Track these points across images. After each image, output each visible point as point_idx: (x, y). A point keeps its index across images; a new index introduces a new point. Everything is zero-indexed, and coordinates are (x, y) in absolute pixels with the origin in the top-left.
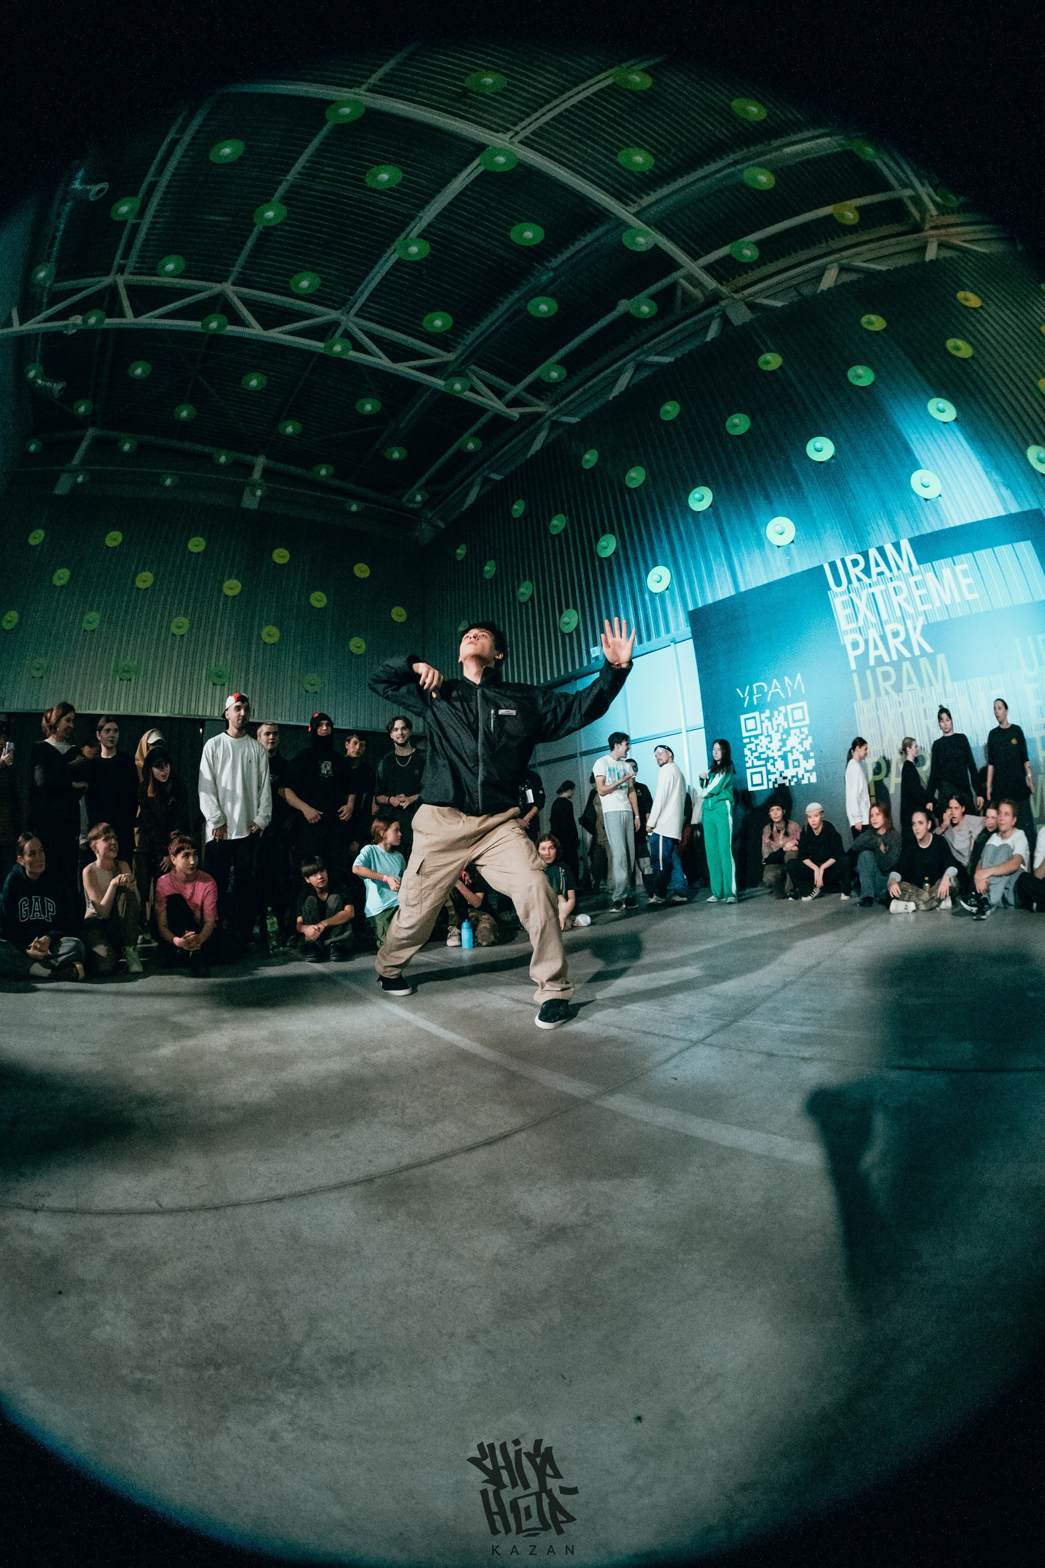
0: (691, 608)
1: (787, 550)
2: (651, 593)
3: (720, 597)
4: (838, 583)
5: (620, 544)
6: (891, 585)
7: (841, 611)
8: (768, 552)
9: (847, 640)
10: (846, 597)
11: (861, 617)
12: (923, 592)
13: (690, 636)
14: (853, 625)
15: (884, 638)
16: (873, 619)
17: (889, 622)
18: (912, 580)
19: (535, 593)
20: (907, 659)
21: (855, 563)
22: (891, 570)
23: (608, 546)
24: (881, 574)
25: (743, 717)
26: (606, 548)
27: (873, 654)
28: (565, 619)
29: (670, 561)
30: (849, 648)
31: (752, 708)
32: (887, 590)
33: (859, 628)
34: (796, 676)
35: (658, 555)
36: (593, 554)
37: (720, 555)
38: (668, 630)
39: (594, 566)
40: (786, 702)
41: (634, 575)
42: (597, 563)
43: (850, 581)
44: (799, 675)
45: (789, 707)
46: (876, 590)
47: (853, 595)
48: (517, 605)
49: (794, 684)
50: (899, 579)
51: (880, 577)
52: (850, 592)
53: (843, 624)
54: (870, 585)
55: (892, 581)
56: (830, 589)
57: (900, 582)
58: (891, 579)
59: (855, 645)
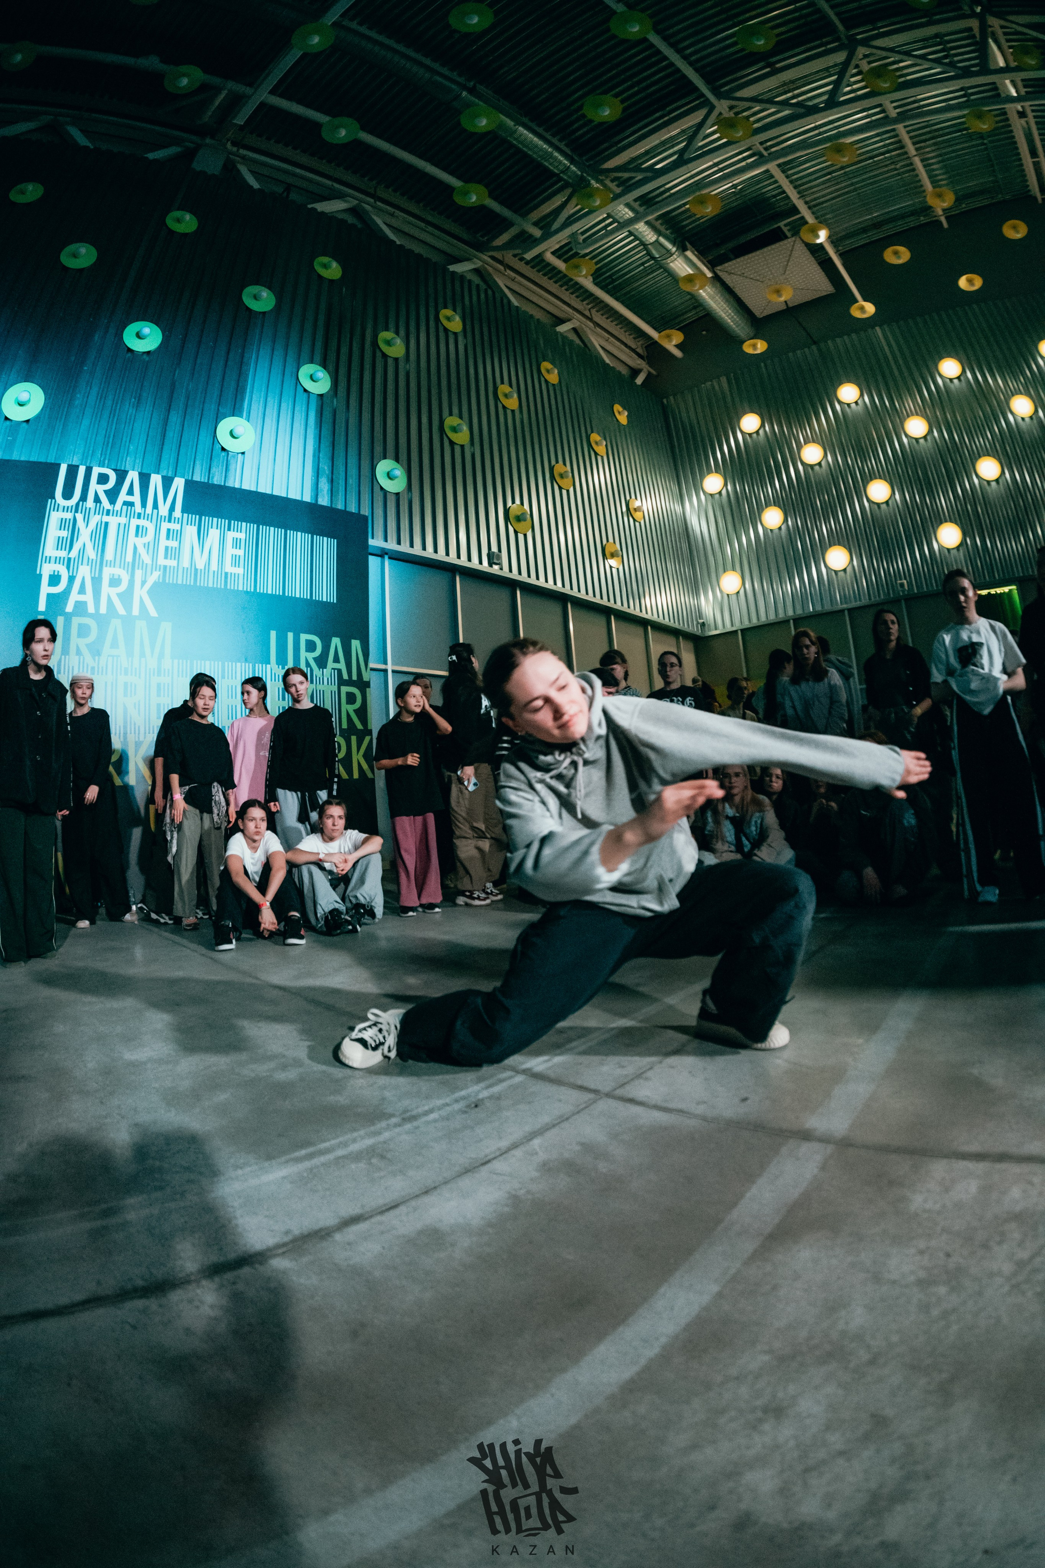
4: (67, 494)
6: (135, 522)
7: (53, 531)
9: (47, 568)
10: (68, 515)
11: (77, 546)
12: (174, 544)
14: (63, 554)
15: (97, 580)
16: (91, 553)
17: (113, 564)
18: (165, 526)
20: (118, 616)
21: (103, 480)
22: (144, 504)
24: (131, 504)
27: (74, 597)
30: (45, 580)
32: (127, 527)
33: (69, 559)
43: (83, 497)
46: (113, 521)
47: (80, 516)
50: (150, 518)
51: (125, 507)
52: (76, 511)
53: (49, 548)
54: (108, 511)
55: (139, 517)
56: (54, 498)
57: (149, 522)
58: (139, 514)
59: (55, 579)
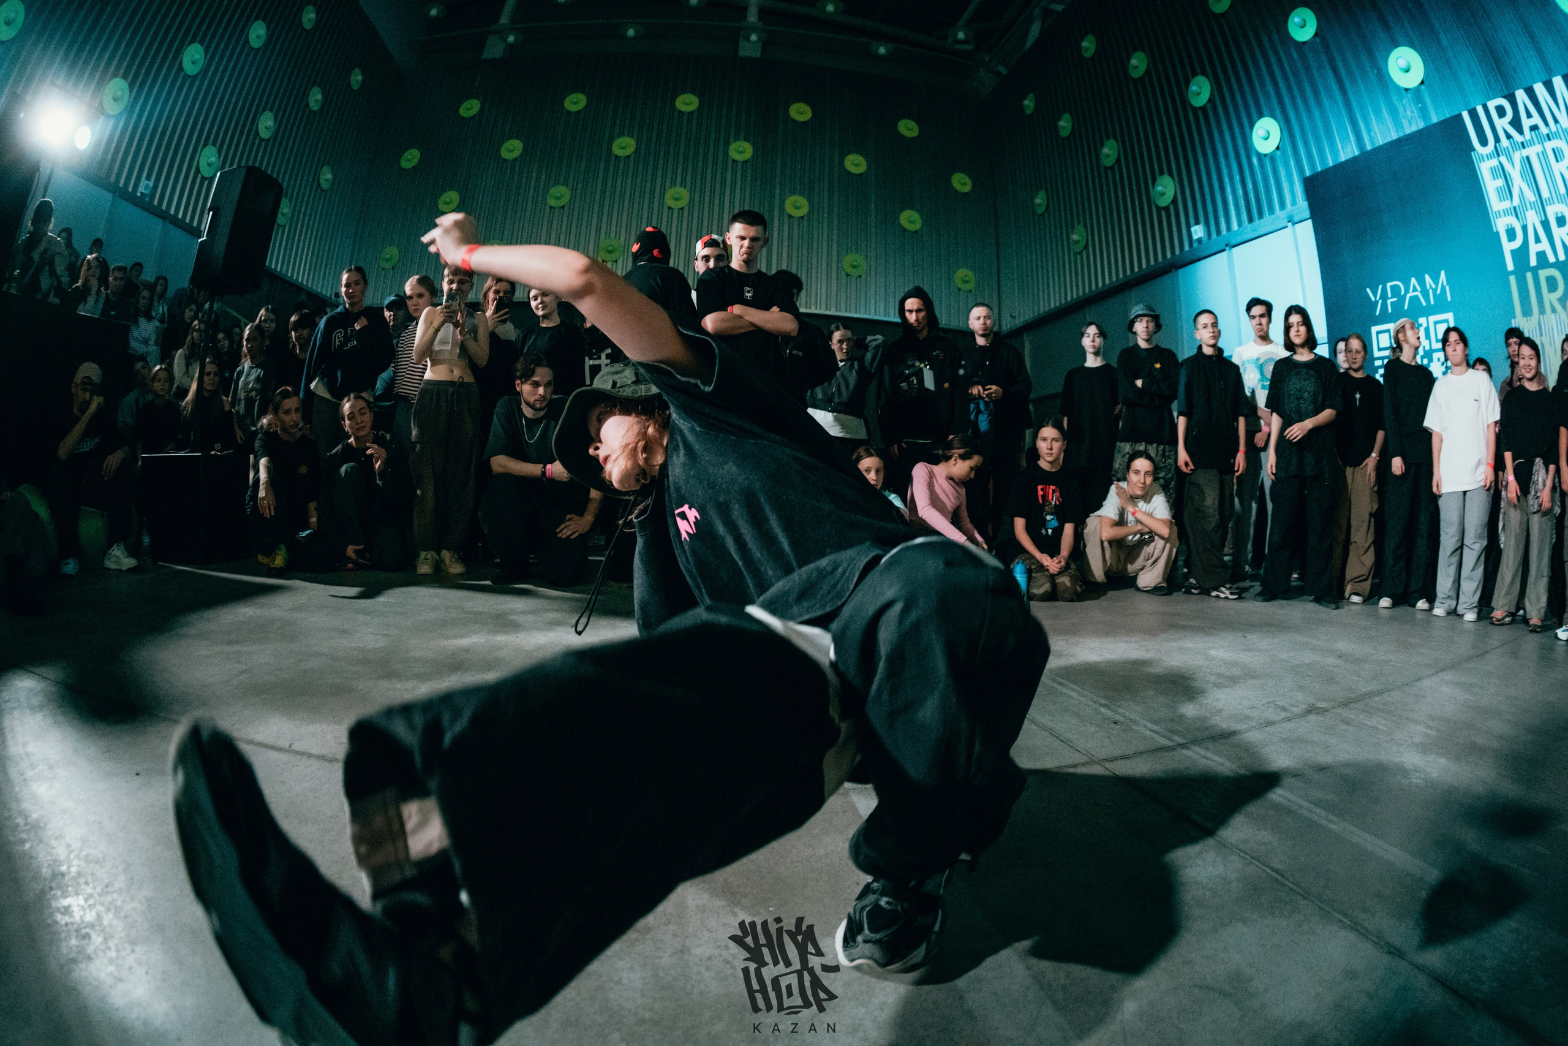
0: (1308, 173)
1: (1416, 94)
2: (1259, 155)
3: (1343, 157)
4: (1484, 142)
5: (1215, 87)
6: (1549, 145)
7: (1489, 185)
8: (1395, 99)
9: (1501, 225)
10: (1494, 162)
11: (1516, 192)
13: (1307, 214)
14: (1507, 204)
15: (1545, 224)
16: (1531, 196)
17: (1551, 201)
19: (1122, 156)
21: (1501, 112)
22: (1546, 124)
23: (1200, 91)
24: (1534, 128)
25: (1374, 329)
26: (1198, 94)
27: (1533, 249)
28: (1159, 188)
29: (1278, 112)
30: (1503, 237)
31: (1384, 318)
32: (1544, 153)
33: (1515, 208)
34: (1440, 274)
35: (1262, 101)
36: (1185, 102)
37: (1336, 102)
38: (1282, 206)
39: (1187, 118)
40: (1428, 311)
41: (1237, 130)
42: (1191, 116)
43: (1497, 140)
44: (1443, 273)
45: (1433, 319)
46: (1532, 151)
47: (1503, 159)
48: (1102, 171)
49: (1436, 283)
50: (1557, 136)
51: (1533, 133)
52: (1498, 155)
53: (1495, 204)
54: (1522, 143)
55: (1549, 139)
56: (1474, 150)
57: (1559, 140)
58: (1548, 135)
59: (1511, 234)
